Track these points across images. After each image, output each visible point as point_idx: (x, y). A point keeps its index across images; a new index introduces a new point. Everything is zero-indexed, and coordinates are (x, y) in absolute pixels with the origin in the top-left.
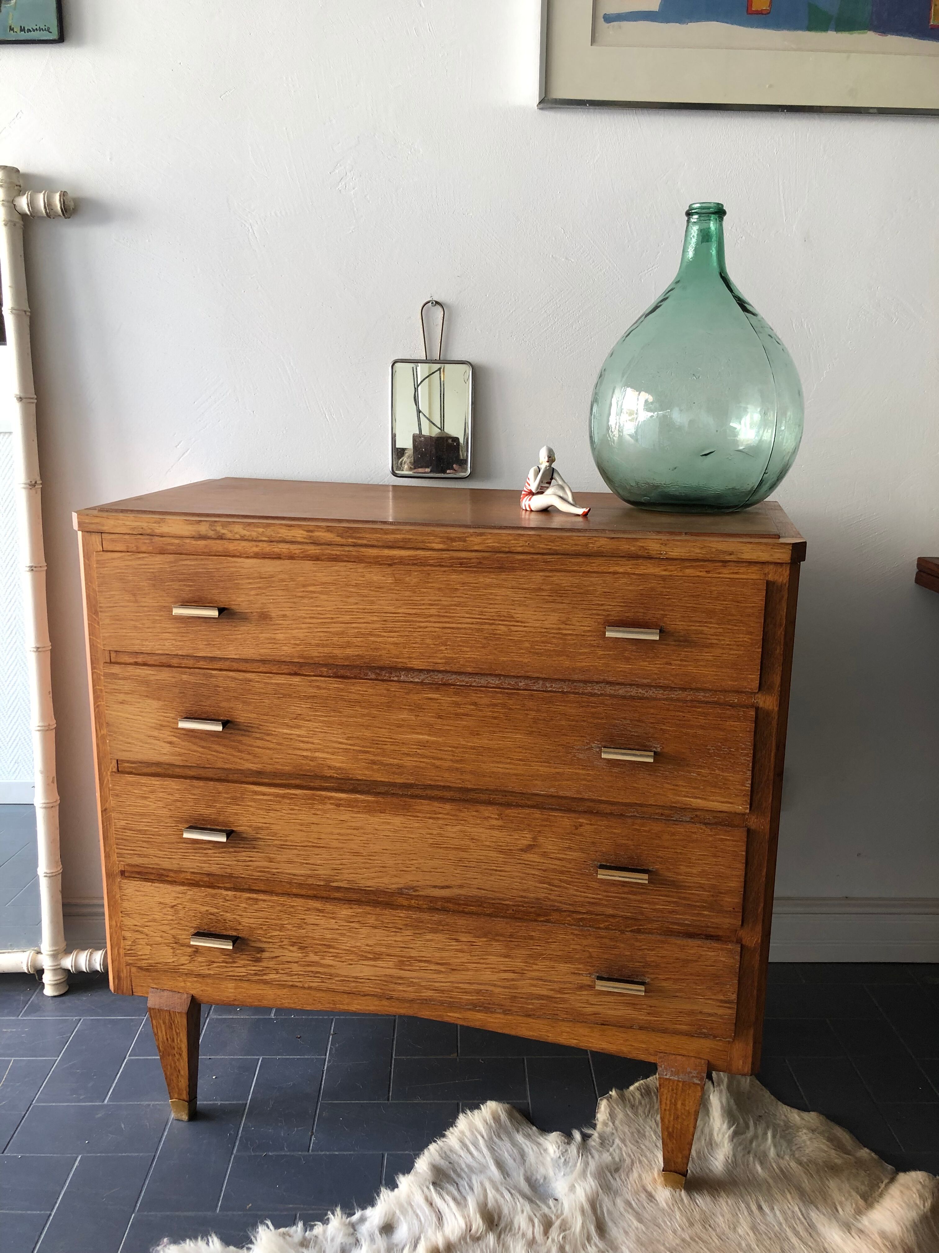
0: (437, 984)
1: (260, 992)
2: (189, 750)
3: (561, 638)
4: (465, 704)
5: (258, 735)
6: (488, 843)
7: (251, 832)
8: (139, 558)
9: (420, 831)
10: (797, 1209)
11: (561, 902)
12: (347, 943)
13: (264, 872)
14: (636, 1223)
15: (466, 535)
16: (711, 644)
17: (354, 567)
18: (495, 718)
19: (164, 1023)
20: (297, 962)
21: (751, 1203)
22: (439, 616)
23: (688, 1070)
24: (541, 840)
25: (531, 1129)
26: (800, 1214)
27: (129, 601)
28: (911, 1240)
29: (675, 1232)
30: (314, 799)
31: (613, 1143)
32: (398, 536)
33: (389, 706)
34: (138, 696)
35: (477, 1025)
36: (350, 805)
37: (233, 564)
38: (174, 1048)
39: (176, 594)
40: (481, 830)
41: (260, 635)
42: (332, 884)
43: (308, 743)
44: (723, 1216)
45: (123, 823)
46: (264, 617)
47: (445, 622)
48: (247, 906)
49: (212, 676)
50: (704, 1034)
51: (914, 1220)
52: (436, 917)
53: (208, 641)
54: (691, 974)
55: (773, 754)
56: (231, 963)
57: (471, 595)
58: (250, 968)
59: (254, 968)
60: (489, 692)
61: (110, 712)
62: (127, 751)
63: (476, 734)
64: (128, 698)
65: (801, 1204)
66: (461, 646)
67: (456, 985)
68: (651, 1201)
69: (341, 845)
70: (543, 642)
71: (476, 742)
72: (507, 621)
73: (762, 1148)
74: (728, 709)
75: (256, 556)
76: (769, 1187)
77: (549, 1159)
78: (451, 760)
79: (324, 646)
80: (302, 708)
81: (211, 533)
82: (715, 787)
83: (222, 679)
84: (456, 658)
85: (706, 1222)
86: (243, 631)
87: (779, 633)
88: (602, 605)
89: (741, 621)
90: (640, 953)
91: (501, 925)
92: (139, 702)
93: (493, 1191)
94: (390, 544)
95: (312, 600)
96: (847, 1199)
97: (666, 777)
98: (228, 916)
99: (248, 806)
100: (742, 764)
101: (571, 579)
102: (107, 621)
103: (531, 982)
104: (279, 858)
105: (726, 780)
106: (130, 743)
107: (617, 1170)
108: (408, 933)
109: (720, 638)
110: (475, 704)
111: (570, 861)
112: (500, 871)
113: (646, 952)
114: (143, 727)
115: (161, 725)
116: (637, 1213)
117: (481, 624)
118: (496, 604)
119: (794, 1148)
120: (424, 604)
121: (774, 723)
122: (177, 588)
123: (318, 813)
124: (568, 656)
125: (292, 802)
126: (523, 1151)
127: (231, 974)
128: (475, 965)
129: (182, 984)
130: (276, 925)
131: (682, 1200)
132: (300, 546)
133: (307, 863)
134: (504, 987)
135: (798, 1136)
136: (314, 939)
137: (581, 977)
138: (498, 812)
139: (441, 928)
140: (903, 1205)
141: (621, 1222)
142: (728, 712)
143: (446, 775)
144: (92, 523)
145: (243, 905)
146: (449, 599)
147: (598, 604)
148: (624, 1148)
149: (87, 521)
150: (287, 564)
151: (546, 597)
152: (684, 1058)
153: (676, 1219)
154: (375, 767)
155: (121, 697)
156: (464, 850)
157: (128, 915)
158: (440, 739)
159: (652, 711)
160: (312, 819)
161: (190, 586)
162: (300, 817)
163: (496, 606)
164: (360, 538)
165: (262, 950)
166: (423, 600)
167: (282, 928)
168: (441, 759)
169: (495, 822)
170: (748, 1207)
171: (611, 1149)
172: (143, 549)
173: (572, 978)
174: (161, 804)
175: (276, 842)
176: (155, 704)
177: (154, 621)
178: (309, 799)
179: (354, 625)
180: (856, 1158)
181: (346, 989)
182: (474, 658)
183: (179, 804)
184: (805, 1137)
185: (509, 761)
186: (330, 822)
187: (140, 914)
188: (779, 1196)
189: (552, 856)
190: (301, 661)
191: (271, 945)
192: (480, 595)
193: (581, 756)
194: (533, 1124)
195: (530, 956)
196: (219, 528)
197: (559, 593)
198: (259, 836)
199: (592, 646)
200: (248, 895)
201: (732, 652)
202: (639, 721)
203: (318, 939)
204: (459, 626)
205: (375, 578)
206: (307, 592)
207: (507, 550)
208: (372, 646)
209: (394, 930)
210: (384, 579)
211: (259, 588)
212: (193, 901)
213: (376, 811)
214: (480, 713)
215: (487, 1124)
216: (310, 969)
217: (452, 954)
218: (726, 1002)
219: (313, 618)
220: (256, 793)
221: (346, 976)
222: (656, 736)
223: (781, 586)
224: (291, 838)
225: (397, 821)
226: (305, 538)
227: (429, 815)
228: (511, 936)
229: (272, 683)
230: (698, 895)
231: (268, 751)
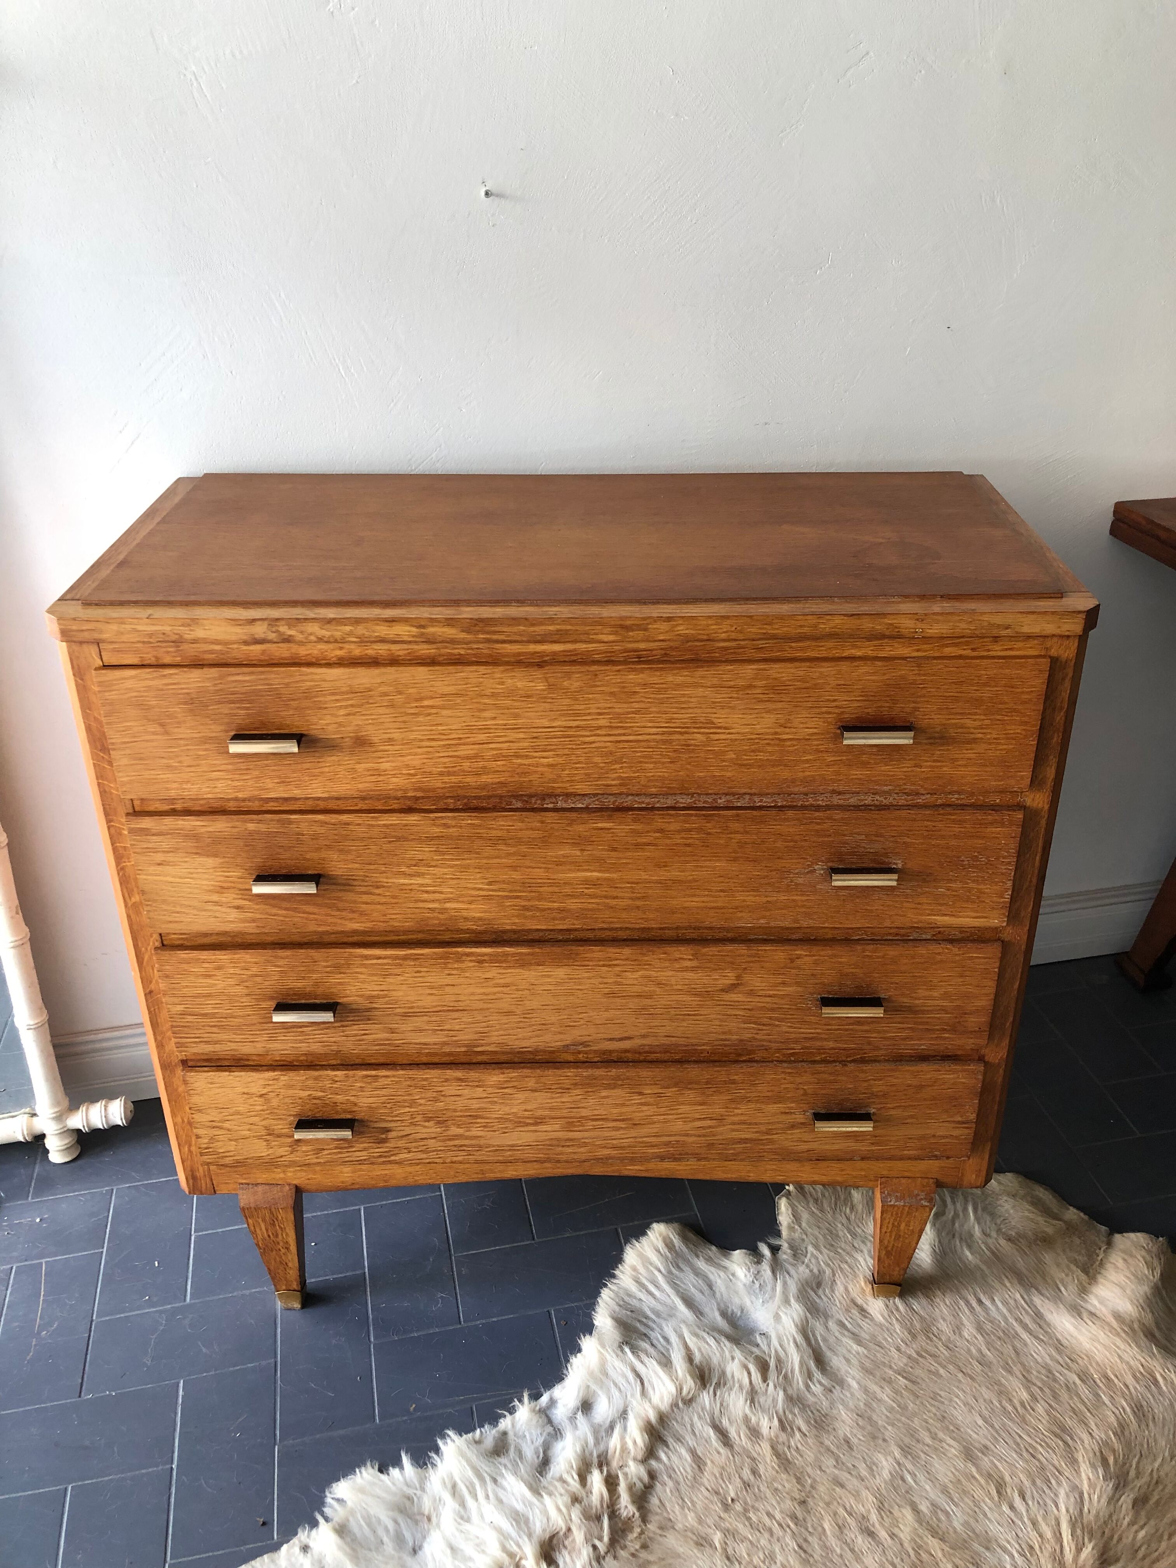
0: (614, 1142)
1: (386, 1172)
2: (267, 913)
3: (778, 745)
4: (648, 832)
5: (363, 889)
6: (679, 987)
7: (363, 1003)
8: (164, 676)
9: (592, 981)
10: (1018, 1296)
11: (770, 1042)
12: (501, 1110)
13: (385, 1045)
14: (855, 1346)
15: (648, 621)
16: (974, 739)
17: (489, 671)
18: (688, 845)
19: (264, 1220)
20: (435, 1138)
21: (969, 1297)
22: (611, 727)
23: (916, 1192)
24: (747, 978)
25: (710, 1250)
26: (1023, 1302)
27: (154, 733)
28: (1148, 1319)
29: (898, 1349)
30: (447, 958)
31: (807, 1252)
32: (551, 628)
33: (545, 841)
34: (185, 855)
35: (663, 1174)
36: (494, 960)
37: (309, 677)
38: (278, 1243)
39: (226, 720)
40: (671, 973)
41: (358, 766)
42: (476, 1049)
43: (434, 892)
44: (944, 1320)
45: (180, 1008)
46: (361, 743)
47: (620, 735)
48: (363, 1085)
49: (290, 822)
50: (936, 1156)
51: (1146, 1294)
52: (614, 1072)
53: (279, 777)
54: (925, 1100)
55: (1038, 858)
56: (346, 1148)
57: (654, 698)
58: (372, 1150)
59: (377, 1150)
60: (681, 815)
61: (145, 877)
62: (176, 922)
63: (661, 865)
64: (170, 857)
65: (1022, 1291)
66: (641, 762)
67: (641, 1140)
68: (866, 1317)
69: (486, 1006)
70: (753, 751)
71: (664, 874)
72: (705, 728)
73: (966, 1227)
74: (990, 814)
75: (341, 663)
76: (984, 1276)
77: (740, 1285)
78: (631, 898)
79: (449, 774)
80: (425, 852)
81: (272, 636)
82: (967, 901)
83: (304, 824)
84: (638, 777)
85: (928, 1330)
86: (330, 762)
87: (1058, 718)
88: (835, 701)
89: (1015, 710)
90: (865, 1084)
91: (694, 1072)
92: (186, 862)
93: (694, 1339)
94: (539, 638)
95: (429, 718)
96: (1067, 1275)
97: (907, 896)
98: (340, 1098)
99: (357, 973)
100: (1002, 874)
101: (792, 671)
102: (125, 761)
103: (733, 1127)
104: (403, 1027)
105: (981, 893)
106: (178, 912)
107: (819, 1285)
108: (578, 1092)
109: (985, 731)
110: (661, 831)
111: (782, 997)
112: (694, 1015)
113: (872, 1082)
114: (196, 891)
115: (222, 887)
116: (853, 1334)
117: (671, 733)
118: (689, 708)
119: (998, 1222)
120: (589, 714)
121: (1043, 822)
122: (226, 712)
123: (453, 972)
124: (786, 765)
125: (417, 963)
126: (710, 1281)
127: (347, 1159)
128: (663, 1117)
129: (282, 1175)
130: (405, 1101)
131: (897, 1309)
132: (405, 646)
133: (441, 1030)
134: (699, 1136)
135: (1000, 1206)
136: (455, 1111)
137: (794, 1116)
138: (692, 952)
139: (620, 1082)
140: (1132, 1277)
141: (839, 1348)
142: (989, 817)
143: (624, 915)
144: (82, 631)
145: (358, 1085)
146: (625, 705)
147: (828, 700)
148: (820, 1257)
149: (74, 628)
150: (391, 673)
151: (761, 696)
152: (910, 1181)
153: (897, 1333)
154: (528, 914)
155: (159, 857)
156: (650, 997)
157: (200, 1111)
158: (615, 876)
159: (894, 823)
160: (446, 980)
161: (247, 709)
162: (429, 979)
163: (690, 711)
164: (495, 632)
165: (387, 1130)
166: (589, 708)
167: (412, 1104)
168: (616, 897)
169: (688, 964)
170: (967, 1303)
171: (806, 1261)
172: (167, 660)
173: (784, 1117)
174: (232, 982)
175: (398, 1010)
176: (210, 862)
177: (199, 757)
178: (441, 958)
179: (491, 746)
180: (1065, 1222)
181: (501, 1158)
182: (660, 776)
183: (258, 979)
184: (1007, 1206)
185: (707, 893)
186: (472, 981)
187: (217, 1108)
188: (997, 1285)
189: (760, 993)
190: (419, 794)
191: (399, 1124)
192: (667, 698)
193: (800, 881)
194: (712, 1243)
195: (732, 1101)
196: (283, 629)
197: (776, 689)
198: (375, 1005)
199: (818, 751)
200: (365, 1073)
201: (1001, 747)
202: (876, 836)
203: (461, 1111)
204: (640, 738)
205: (520, 684)
206: (422, 707)
207: (705, 637)
208: (518, 771)
209: (560, 1091)
210: (533, 684)
211: (352, 706)
212: (291, 1087)
213: (531, 964)
214: (668, 841)
215: (662, 1255)
216: (452, 1143)
217: (634, 1108)
218: (963, 1123)
219: (433, 740)
220: (367, 957)
221: (498, 1146)
222: (897, 850)
223: (1066, 662)
224: (420, 1004)
225: (560, 973)
226: (413, 636)
227: (602, 963)
228: (707, 1083)
229: (379, 826)
230: (939, 1018)
231: (379, 906)
